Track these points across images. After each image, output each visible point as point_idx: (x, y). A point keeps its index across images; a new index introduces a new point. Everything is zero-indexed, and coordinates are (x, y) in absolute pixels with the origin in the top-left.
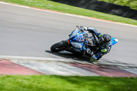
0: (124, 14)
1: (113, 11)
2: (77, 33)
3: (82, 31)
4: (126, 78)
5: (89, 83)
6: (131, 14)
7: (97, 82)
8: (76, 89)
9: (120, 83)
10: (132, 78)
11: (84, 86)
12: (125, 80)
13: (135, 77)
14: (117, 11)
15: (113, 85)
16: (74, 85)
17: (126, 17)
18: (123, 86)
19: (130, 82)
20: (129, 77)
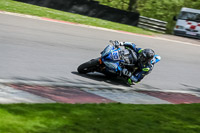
0: (91, 13)
1: (75, 7)
2: (111, 50)
3: (116, 46)
4: (95, 105)
5: (41, 113)
6: (101, 12)
7: (52, 112)
8: (21, 123)
9: (85, 112)
10: (102, 105)
11: (33, 118)
12: (92, 107)
13: (106, 103)
14: (81, 9)
15: (76, 116)
16: (18, 117)
17: (93, 16)
18: (90, 117)
19: (100, 110)
20: (98, 103)
